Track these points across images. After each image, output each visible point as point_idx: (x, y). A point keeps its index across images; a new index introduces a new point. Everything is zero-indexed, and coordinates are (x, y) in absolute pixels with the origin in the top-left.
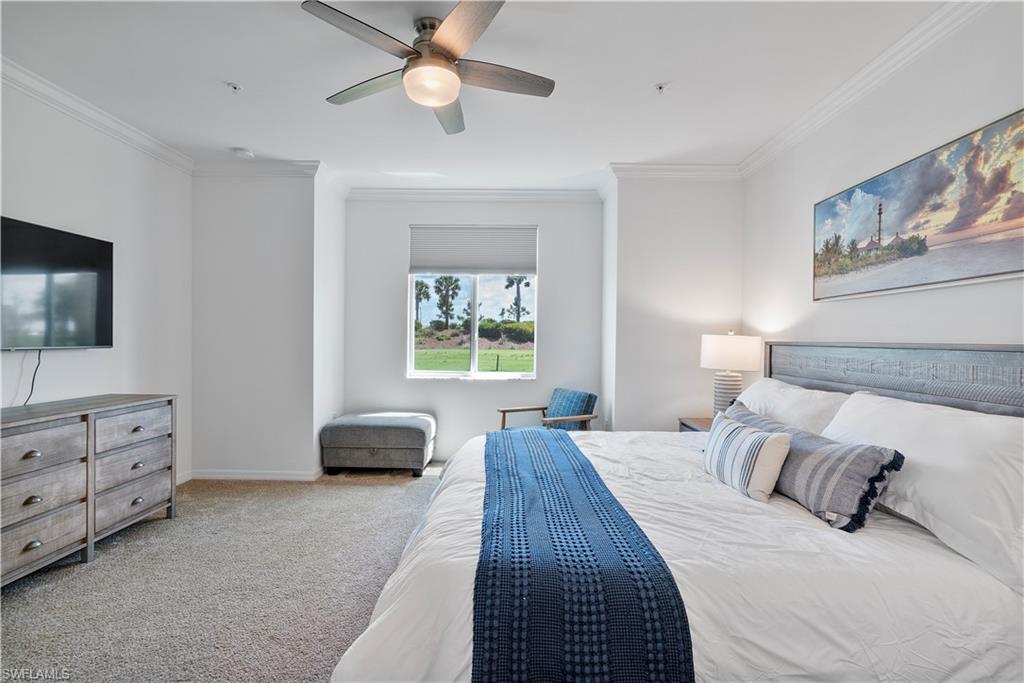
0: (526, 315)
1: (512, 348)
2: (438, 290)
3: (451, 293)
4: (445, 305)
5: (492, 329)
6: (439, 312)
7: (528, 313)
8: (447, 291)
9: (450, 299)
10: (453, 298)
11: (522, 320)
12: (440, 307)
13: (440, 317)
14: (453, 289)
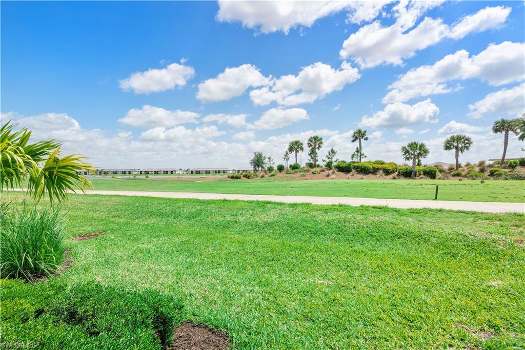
0: (364, 158)
1: (362, 179)
2: (310, 145)
3: (317, 146)
4: (313, 153)
5: (346, 167)
6: (310, 158)
7: (365, 157)
8: (315, 145)
9: (317, 150)
10: (318, 149)
11: (363, 160)
12: (310, 155)
13: (310, 160)
14: (319, 144)
